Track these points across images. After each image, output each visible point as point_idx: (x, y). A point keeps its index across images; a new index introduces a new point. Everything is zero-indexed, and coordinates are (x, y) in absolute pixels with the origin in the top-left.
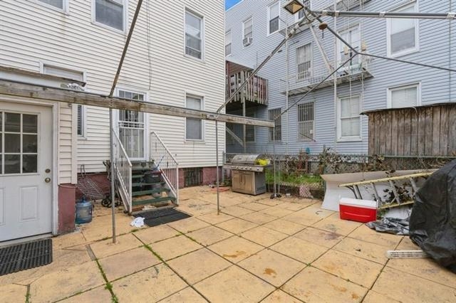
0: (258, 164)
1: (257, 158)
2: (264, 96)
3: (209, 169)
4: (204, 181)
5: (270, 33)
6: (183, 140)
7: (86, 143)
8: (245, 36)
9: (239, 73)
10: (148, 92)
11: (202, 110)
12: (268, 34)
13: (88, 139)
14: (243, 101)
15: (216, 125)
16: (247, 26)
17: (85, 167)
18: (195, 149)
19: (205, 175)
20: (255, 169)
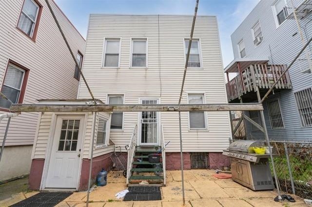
0: (254, 152)
1: (251, 146)
2: (285, 80)
3: (215, 154)
4: (211, 166)
5: (280, 23)
6: (187, 129)
7: (124, 134)
8: (256, 37)
9: (249, 68)
10: (160, 98)
11: (203, 103)
12: (277, 25)
13: (125, 131)
14: (257, 90)
15: (180, 114)
16: (256, 29)
17: (122, 148)
18: (199, 136)
19: (211, 159)
20: (248, 158)
